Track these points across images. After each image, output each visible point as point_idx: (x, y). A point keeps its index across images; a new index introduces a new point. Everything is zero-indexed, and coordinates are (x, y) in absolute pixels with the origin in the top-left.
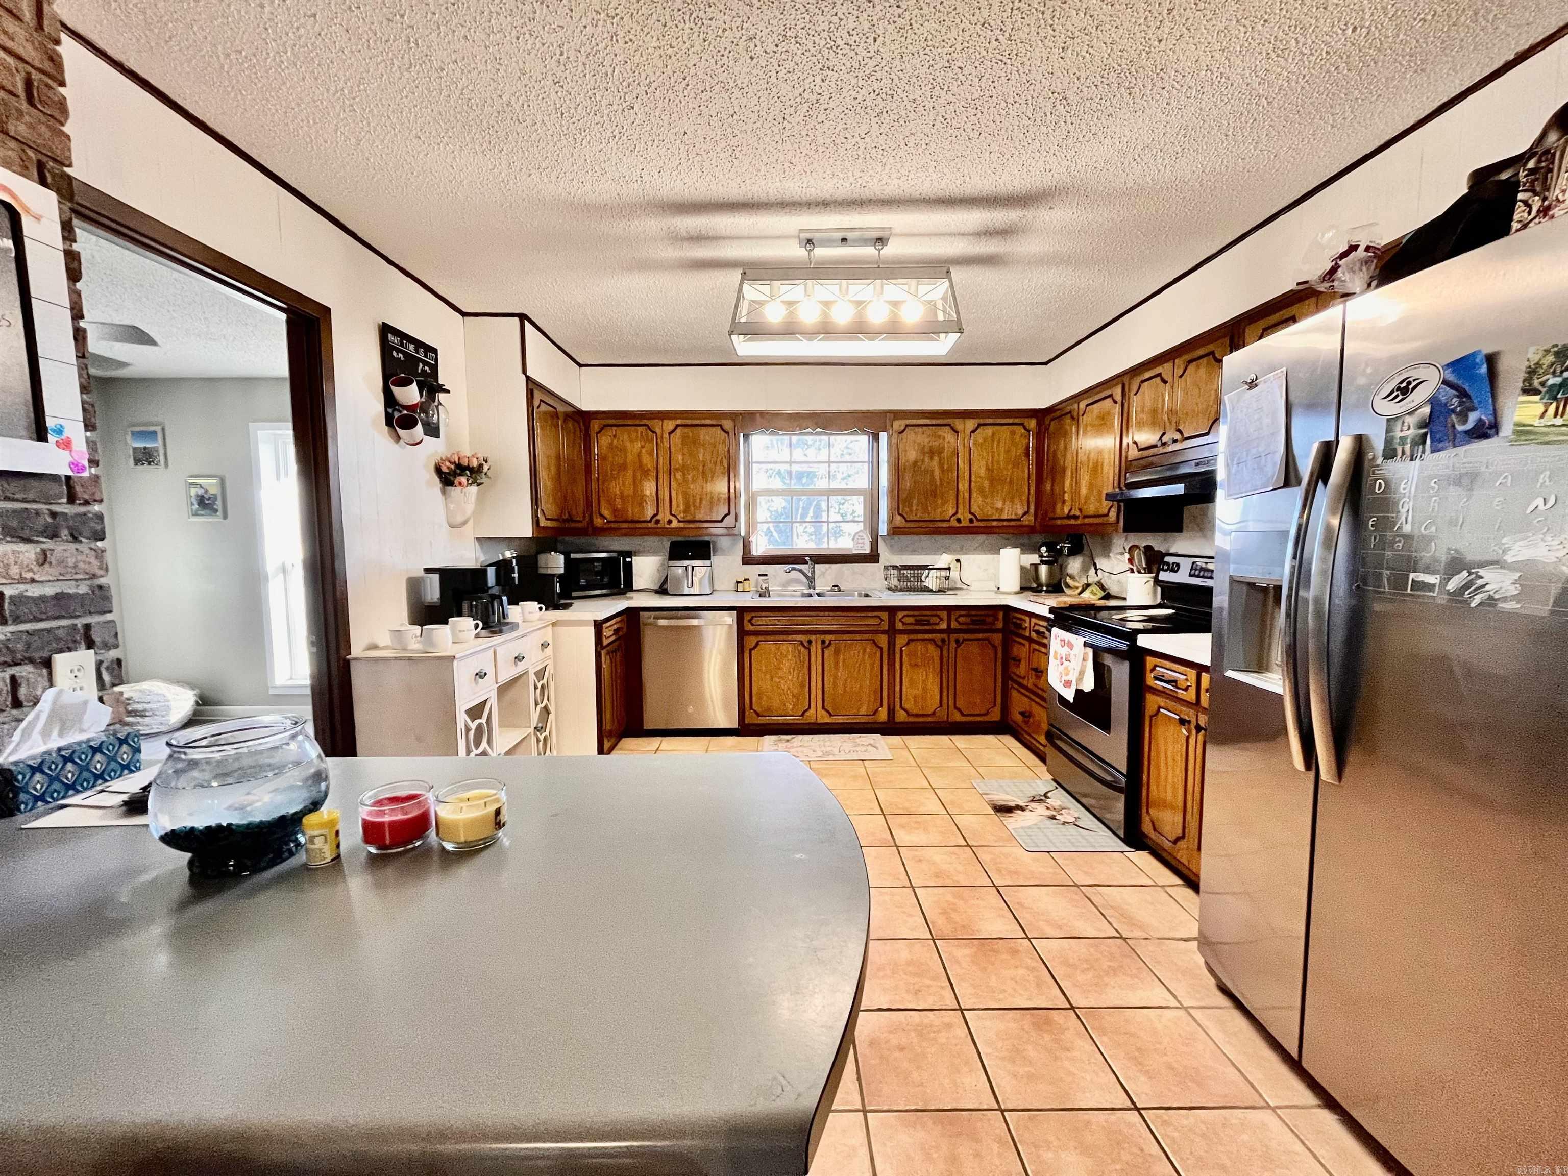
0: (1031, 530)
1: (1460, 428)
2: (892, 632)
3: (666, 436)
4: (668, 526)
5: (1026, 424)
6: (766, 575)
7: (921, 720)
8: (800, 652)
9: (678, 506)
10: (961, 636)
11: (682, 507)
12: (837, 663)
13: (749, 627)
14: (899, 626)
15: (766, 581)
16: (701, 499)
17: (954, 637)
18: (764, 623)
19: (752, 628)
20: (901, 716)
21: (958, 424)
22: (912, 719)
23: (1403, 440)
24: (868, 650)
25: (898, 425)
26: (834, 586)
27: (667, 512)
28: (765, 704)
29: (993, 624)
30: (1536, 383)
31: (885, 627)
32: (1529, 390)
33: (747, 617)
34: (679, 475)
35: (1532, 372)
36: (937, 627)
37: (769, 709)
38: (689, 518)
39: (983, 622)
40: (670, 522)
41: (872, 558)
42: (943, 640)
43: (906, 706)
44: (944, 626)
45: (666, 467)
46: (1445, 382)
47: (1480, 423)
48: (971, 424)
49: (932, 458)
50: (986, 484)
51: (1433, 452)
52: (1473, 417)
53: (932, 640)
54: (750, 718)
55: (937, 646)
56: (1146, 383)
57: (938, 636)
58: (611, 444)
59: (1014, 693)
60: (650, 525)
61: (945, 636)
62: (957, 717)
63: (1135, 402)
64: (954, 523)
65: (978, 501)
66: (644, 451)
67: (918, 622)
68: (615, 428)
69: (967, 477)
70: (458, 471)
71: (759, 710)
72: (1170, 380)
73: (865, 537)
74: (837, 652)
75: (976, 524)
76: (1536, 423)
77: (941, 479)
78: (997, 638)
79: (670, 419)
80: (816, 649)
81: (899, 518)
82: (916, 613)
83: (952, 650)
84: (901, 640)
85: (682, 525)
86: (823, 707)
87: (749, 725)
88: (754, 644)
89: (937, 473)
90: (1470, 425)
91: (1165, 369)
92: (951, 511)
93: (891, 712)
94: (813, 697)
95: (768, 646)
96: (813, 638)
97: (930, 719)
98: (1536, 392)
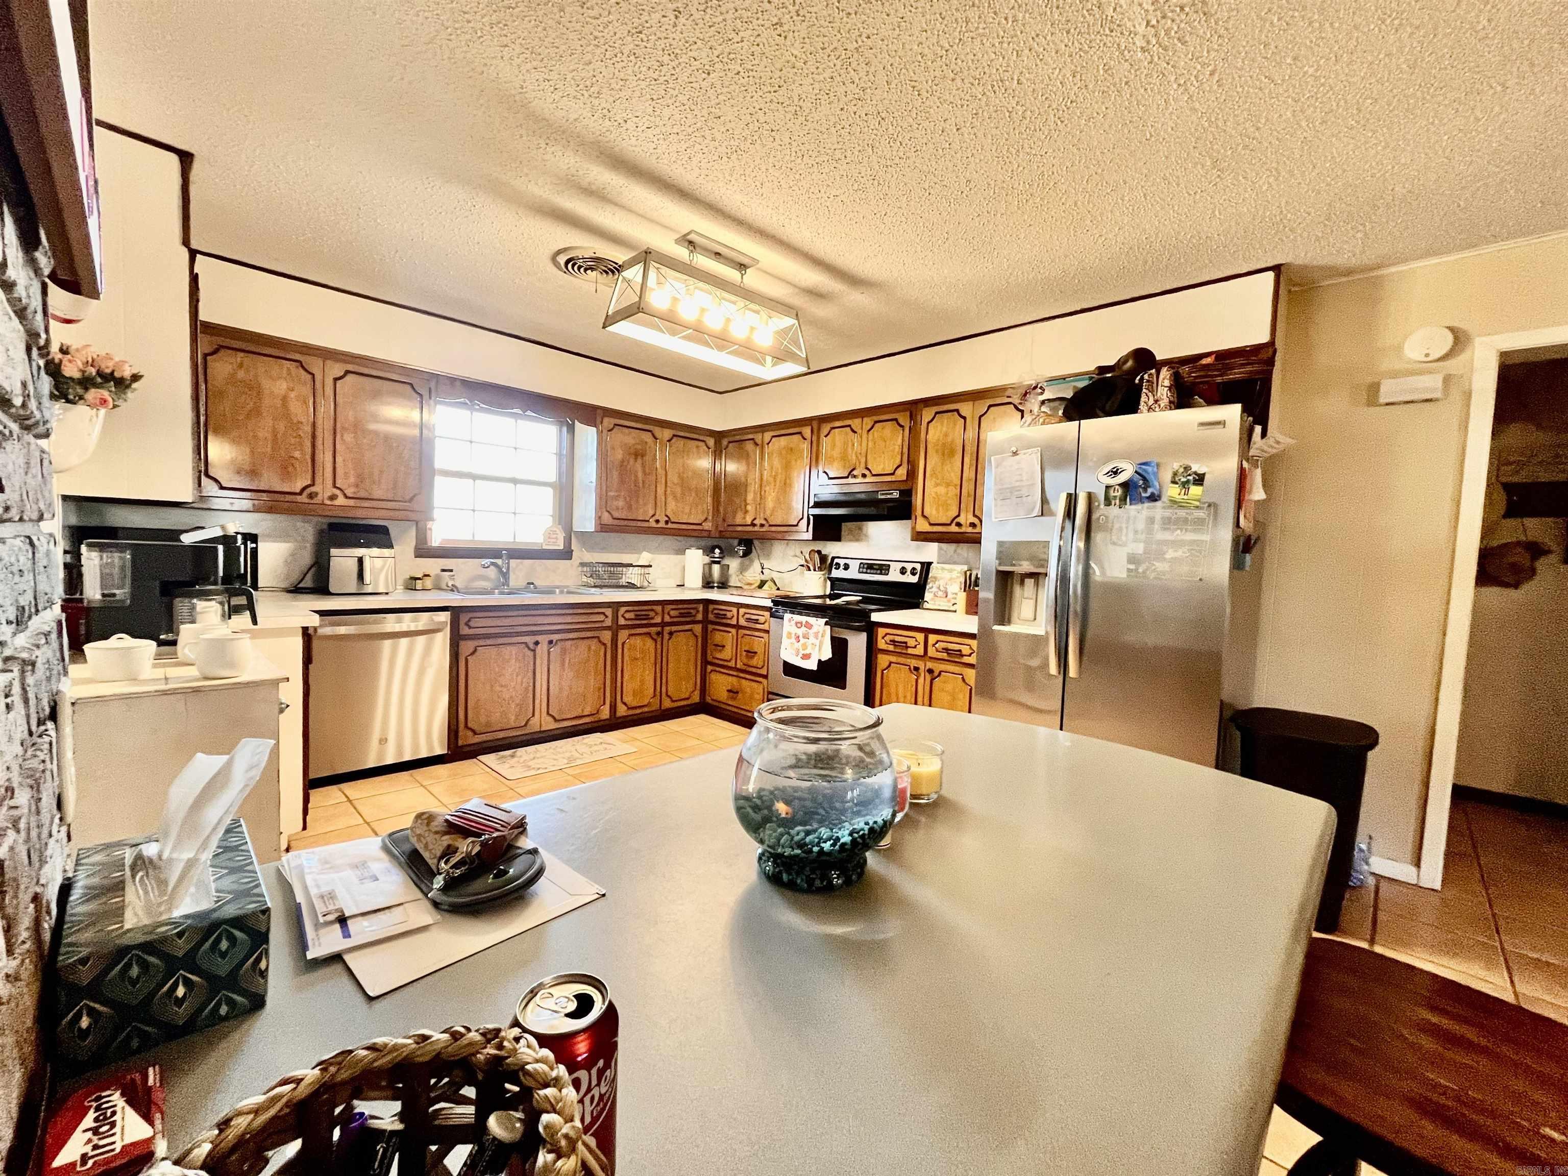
0: (708, 535)
1: (1144, 495)
2: (615, 629)
3: (329, 382)
4: (328, 502)
5: (707, 442)
6: (451, 571)
7: (638, 711)
8: (524, 656)
9: (346, 474)
10: (674, 628)
11: (352, 480)
12: (563, 664)
13: (465, 631)
14: (622, 622)
15: (452, 577)
16: (381, 472)
17: (667, 629)
18: (481, 624)
19: (471, 632)
20: (622, 711)
21: (657, 431)
22: (631, 712)
23: (1115, 497)
24: (593, 648)
25: (608, 422)
26: (528, 583)
27: (329, 482)
28: (483, 719)
29: (695, 616)
30: (1177, 479)
31: (608, 622)
32: (1174, 482)
33: (464, 618)
34: (348, 437)
35: (1175, 474)
36: (653, 621)
37: (488, 724)
38: (362, 494)
39: (689, 615)
40: (333, 497)
41: (567, 554)
42: (658, 634)
43: (625, 699)
44: (658, 620)
45: (329, 425)
46: (1136, 472)
47: (1153, 494)
48: (667, 433)
49: (636, 459)
50: (678, 490)
51: (1131, 504)
52: (1150, 490)
53: (649, 634)
54: (467, 739)
55: (653, 638)
56: (837, 430)
57: (654, 630)
58: (233, 376)
59: (714, 676)
60: (298, 498)
61: (659, 629)
62: (667, 704)
63: (825, 442)
64: (653, 524)
65: (672, 505)
66: (292, 395)
67: (638, 617)
68: (242, 354)
69: (664, 481)
70: (99, 380)
71: (475, 727)
72: (859, 431)
73: (558, 532)
74: (564, 651)
75: (670, 525)
76: (1178, 497)
77: (643, 482)
78: (698, 628)
79: (337, 360)
80: (542, 649)
81: (606, 514)
82: (636, 608)
83: (665, 641)
84: (623, 635)
85: (351, 503)
86: (548, 713)
87: (462, 747)
88: (471, 650)
89: (640, 475)
90: (1148, 495)
91: (856, 423)
92: (651, 512)
93: (613, 708)
94: (537, 702)
95: (487, 654)
96: (538, 638)
97: (646, 709)
98: (1177, 483)
